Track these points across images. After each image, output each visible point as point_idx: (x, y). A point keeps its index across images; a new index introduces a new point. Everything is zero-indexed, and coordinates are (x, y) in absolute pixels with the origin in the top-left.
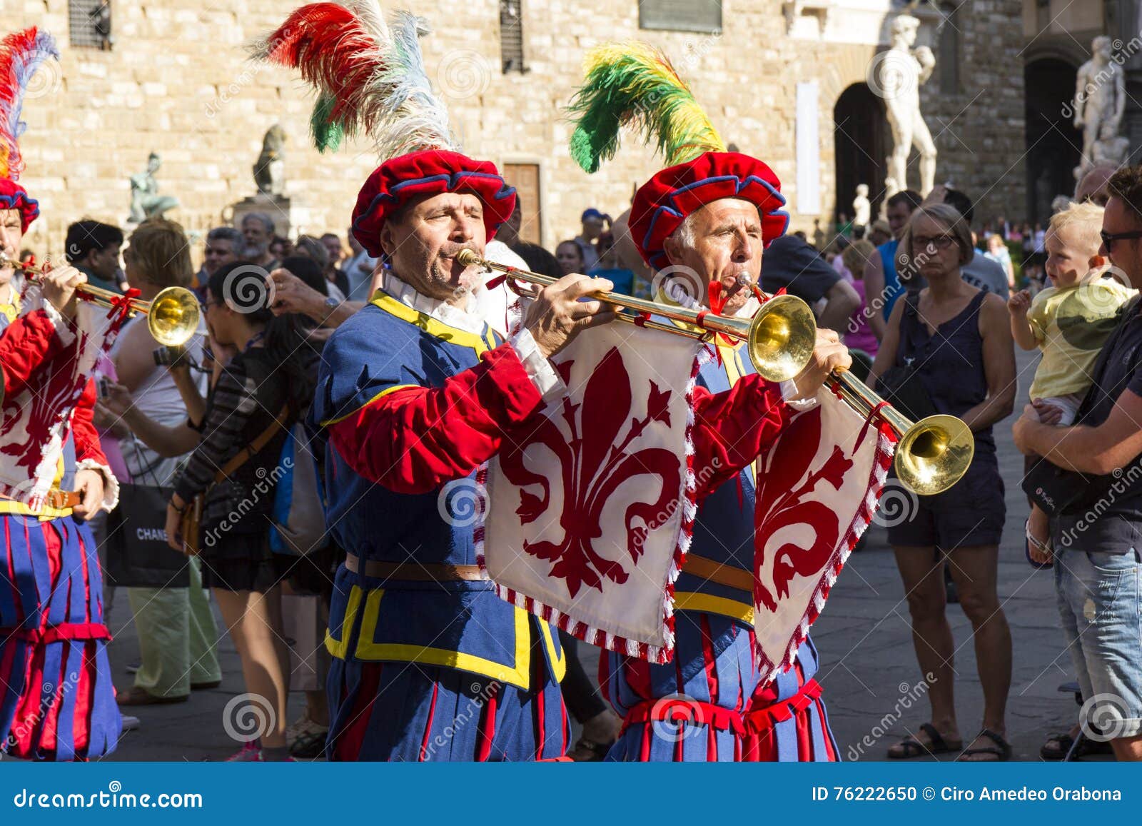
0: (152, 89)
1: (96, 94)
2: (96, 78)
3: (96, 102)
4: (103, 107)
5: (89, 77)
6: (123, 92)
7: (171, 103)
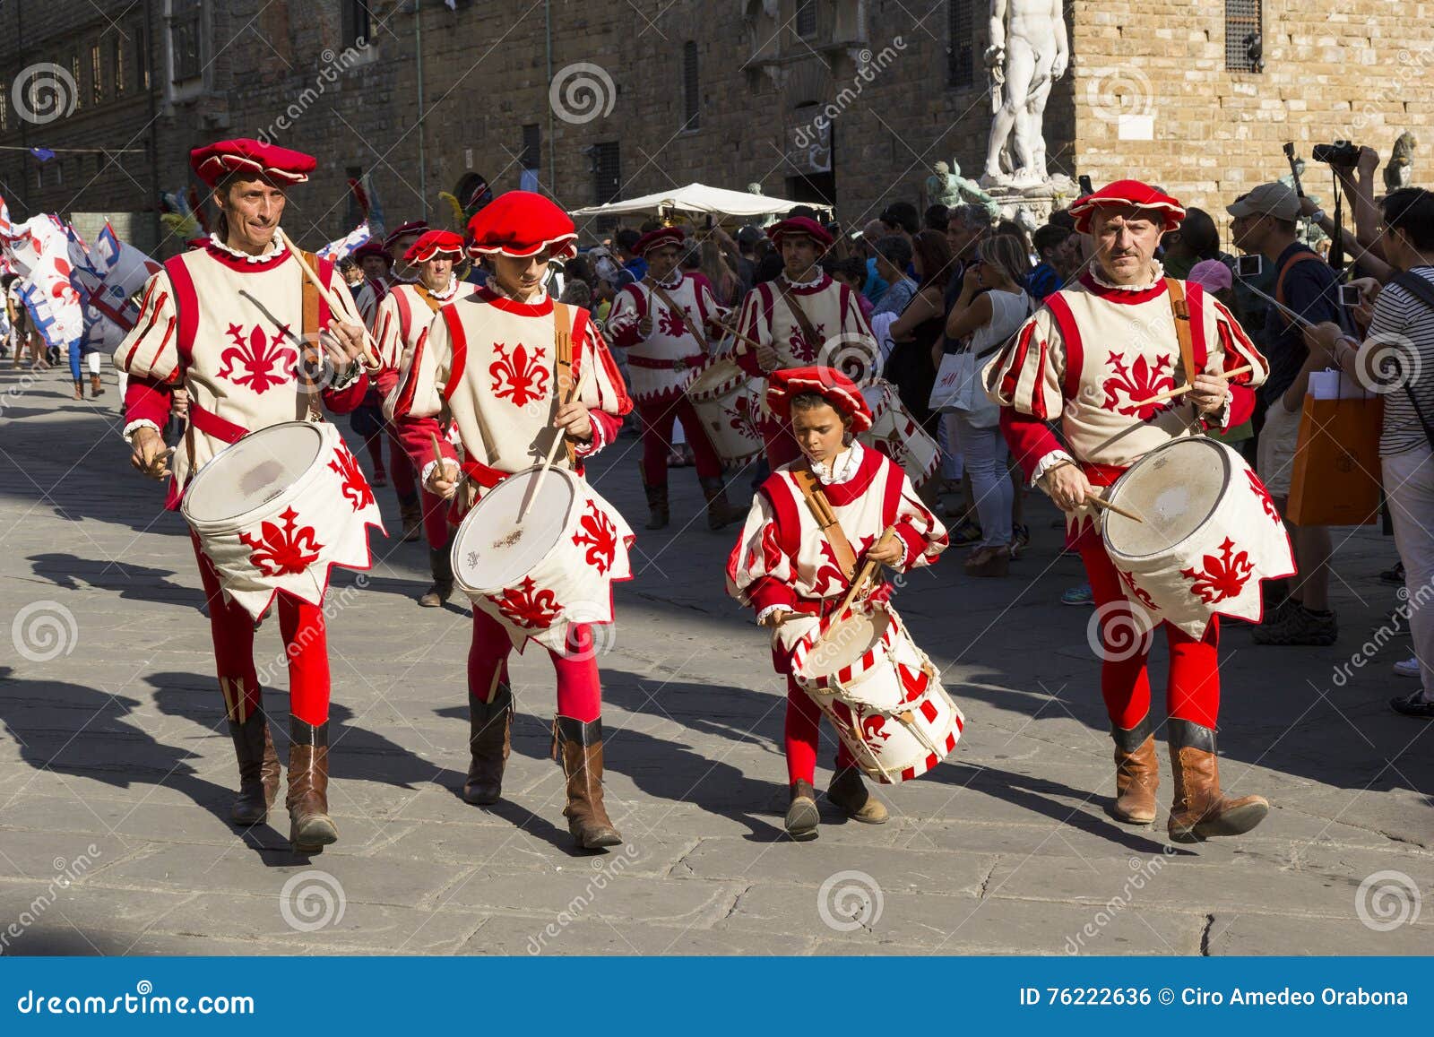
0: (1294, 104)
1: (1246, 110)
2: (1248, 96)
3: (1246, 117)
4: (1252, 121)
5: (1241, 95)
6: (1270, 108)
7: (1310, 117)
